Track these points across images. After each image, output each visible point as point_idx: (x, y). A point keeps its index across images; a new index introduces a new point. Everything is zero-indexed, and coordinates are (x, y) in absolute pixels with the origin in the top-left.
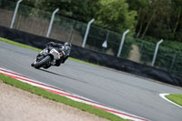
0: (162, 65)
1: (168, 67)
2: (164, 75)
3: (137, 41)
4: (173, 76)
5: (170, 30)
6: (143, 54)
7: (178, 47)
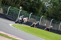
0: (10, 15)
1: (12, 15)
2: (11, 18)
3: (2, 7)
4: (14, 18)
5: (13, 3)
6: (4, 11)
7: (16, 9)
